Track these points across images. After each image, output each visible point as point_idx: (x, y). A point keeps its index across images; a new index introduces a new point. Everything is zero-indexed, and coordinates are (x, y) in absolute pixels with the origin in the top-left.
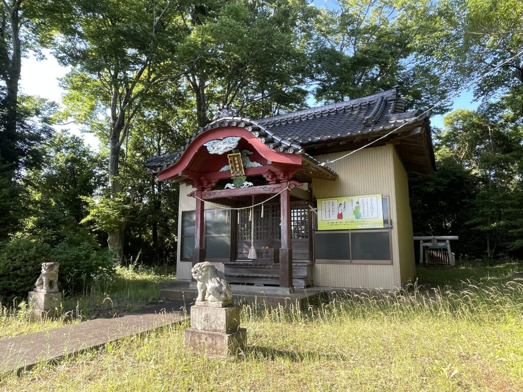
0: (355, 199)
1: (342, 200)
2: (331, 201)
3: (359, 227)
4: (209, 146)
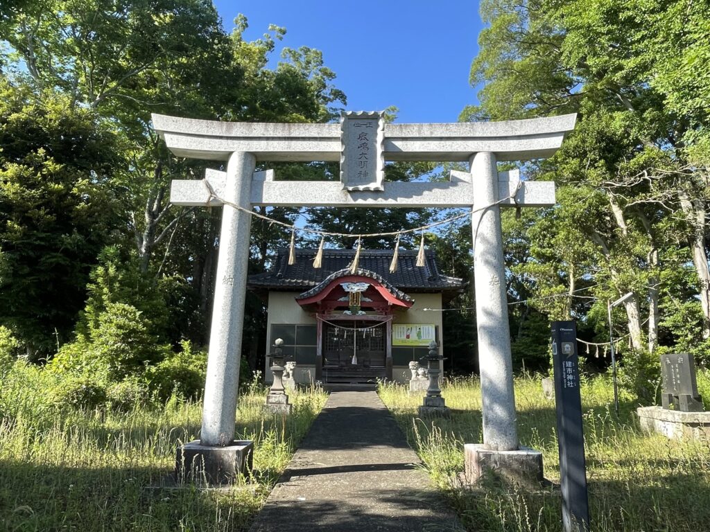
0: (418, 326)
1: (410, 326)
2: (402, 326)
3: (421, 345)
4: (345, 286)
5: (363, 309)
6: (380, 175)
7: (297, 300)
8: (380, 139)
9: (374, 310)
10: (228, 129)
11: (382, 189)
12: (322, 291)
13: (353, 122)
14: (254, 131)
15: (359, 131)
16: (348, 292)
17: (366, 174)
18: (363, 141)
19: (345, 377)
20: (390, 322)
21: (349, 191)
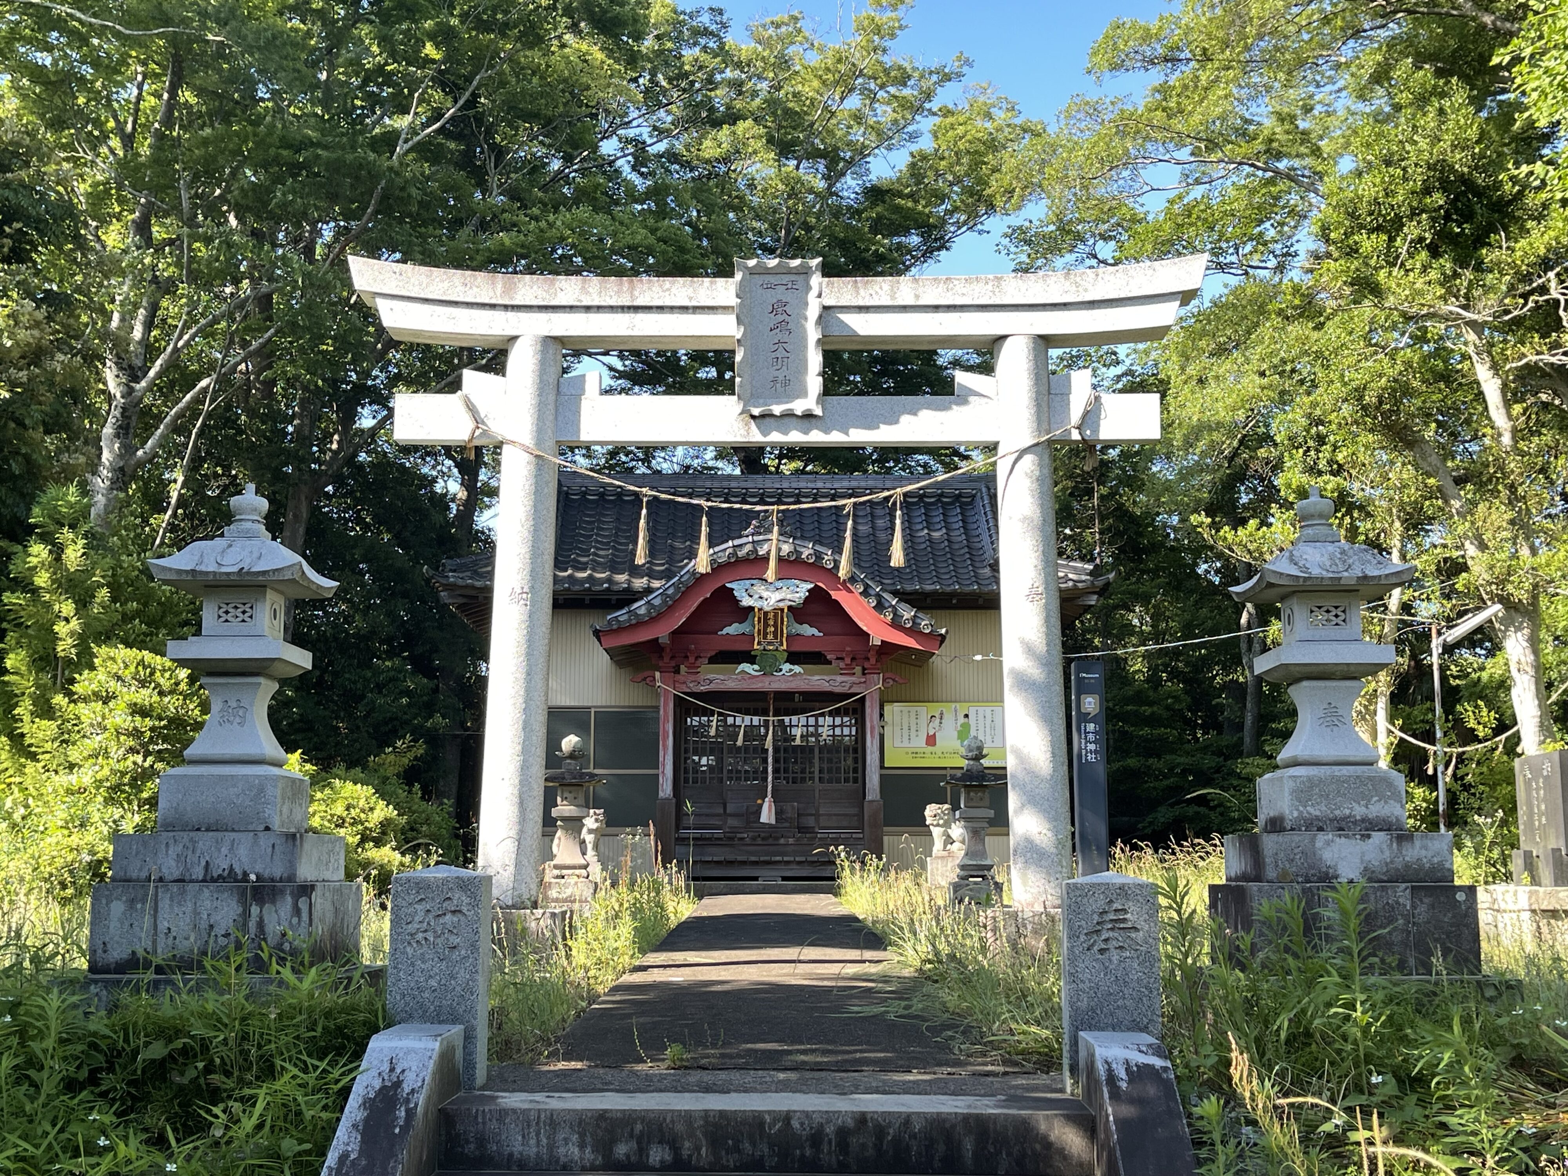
0: (962, 708)
1: (935, 708)
2: (913, 708)
4: (739, 589)
5: (794, 658)
6: (814, 383)
7: (597, 634)
8: (813, 312)
9: (830, 663)
10: (508, 290)
11: (818, 412)
12: (671, 606)
13: (758, 279)
14: (560, 295)
15: (771, 297)
16: (751, 609)
17: (786, 382)
18: (780, 318)
19: (744, 863)
20: (876, 697)
21: (753, 417)
